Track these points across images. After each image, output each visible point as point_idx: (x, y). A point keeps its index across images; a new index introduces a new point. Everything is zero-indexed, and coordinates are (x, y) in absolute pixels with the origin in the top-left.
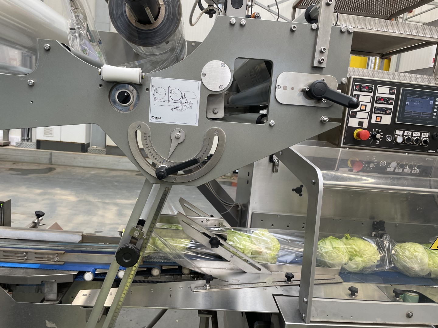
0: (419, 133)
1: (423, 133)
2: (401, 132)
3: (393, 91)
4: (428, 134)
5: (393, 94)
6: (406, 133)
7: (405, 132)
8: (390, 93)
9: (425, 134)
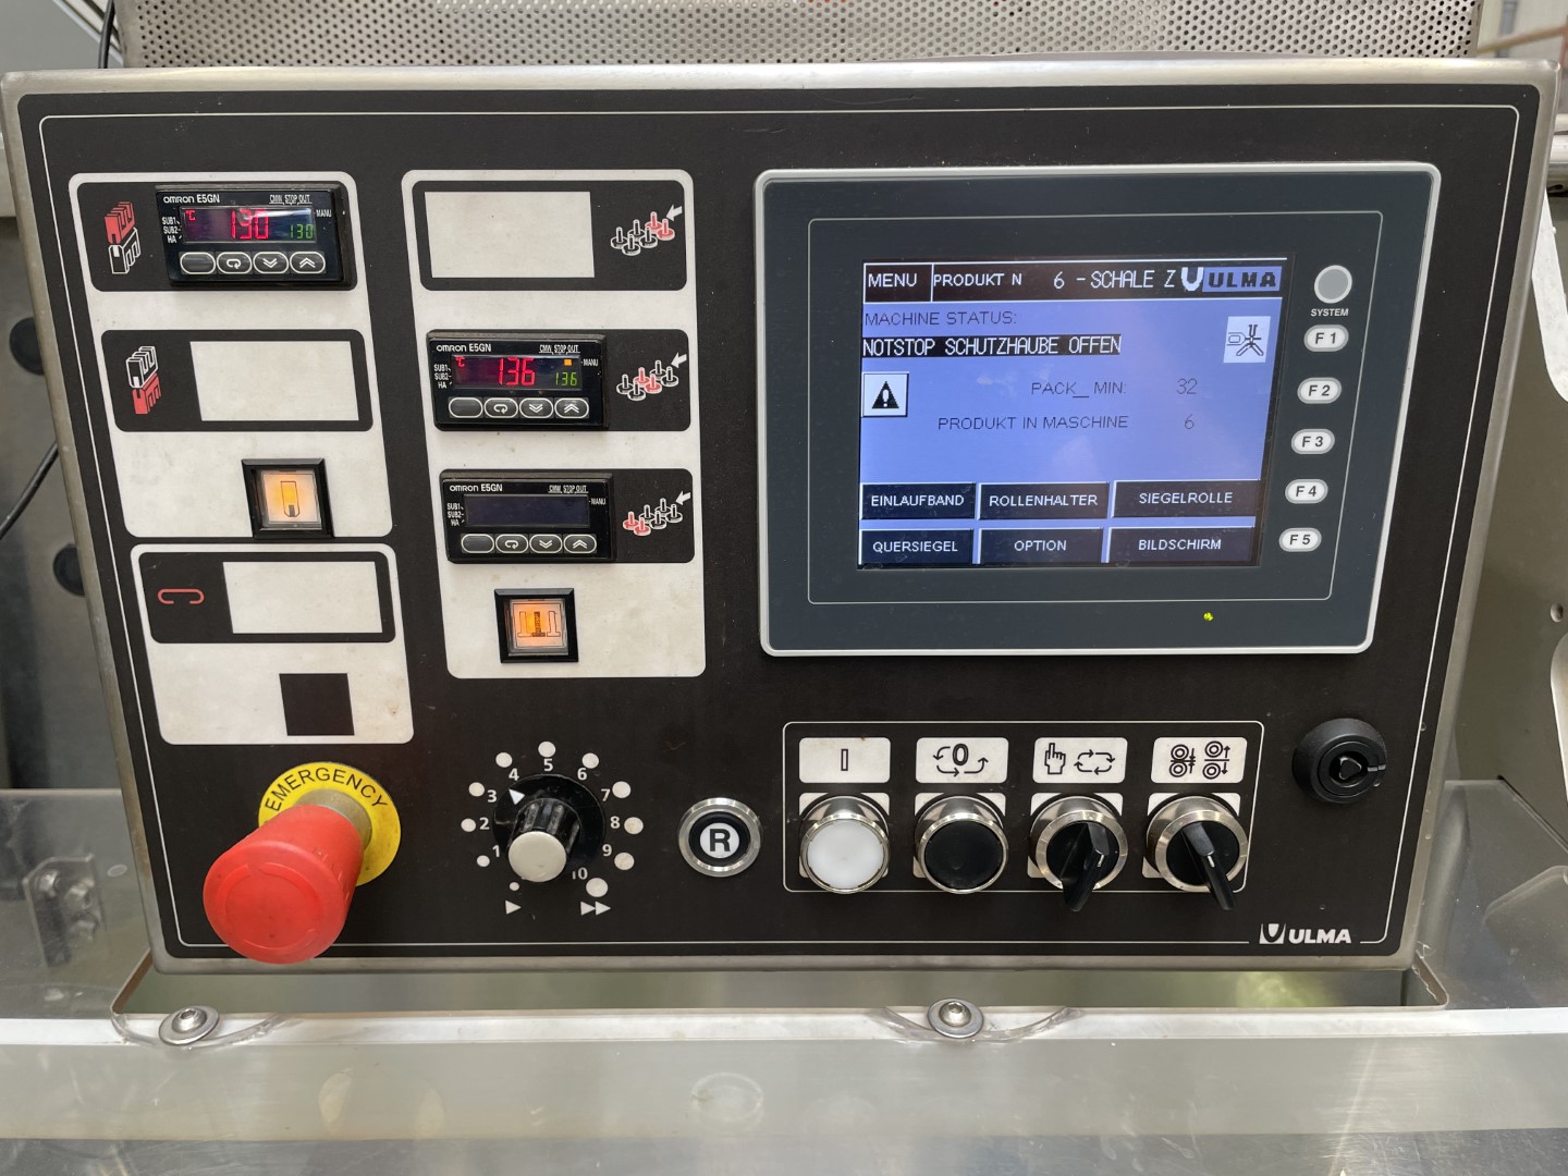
0: (1119, 747)
1: (1163, 748)
2: (870, 759)
3: (658, 230)
4: (1237, 747)
5: (658, 271)
6: (933, 759)
7: (926, 747)
8: (613, 272)
9: (1197, 745)
